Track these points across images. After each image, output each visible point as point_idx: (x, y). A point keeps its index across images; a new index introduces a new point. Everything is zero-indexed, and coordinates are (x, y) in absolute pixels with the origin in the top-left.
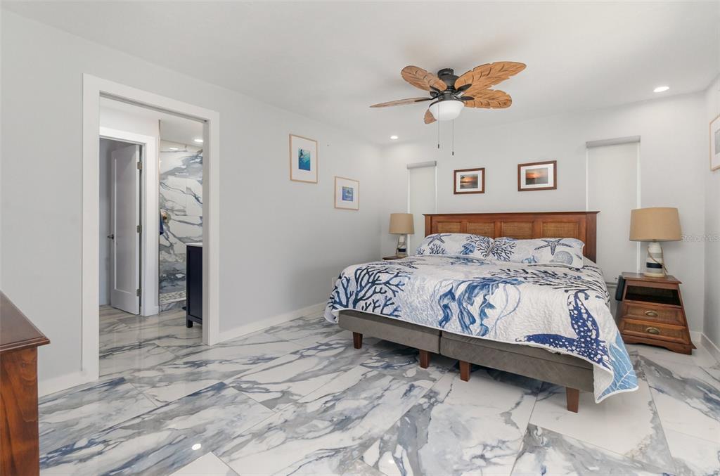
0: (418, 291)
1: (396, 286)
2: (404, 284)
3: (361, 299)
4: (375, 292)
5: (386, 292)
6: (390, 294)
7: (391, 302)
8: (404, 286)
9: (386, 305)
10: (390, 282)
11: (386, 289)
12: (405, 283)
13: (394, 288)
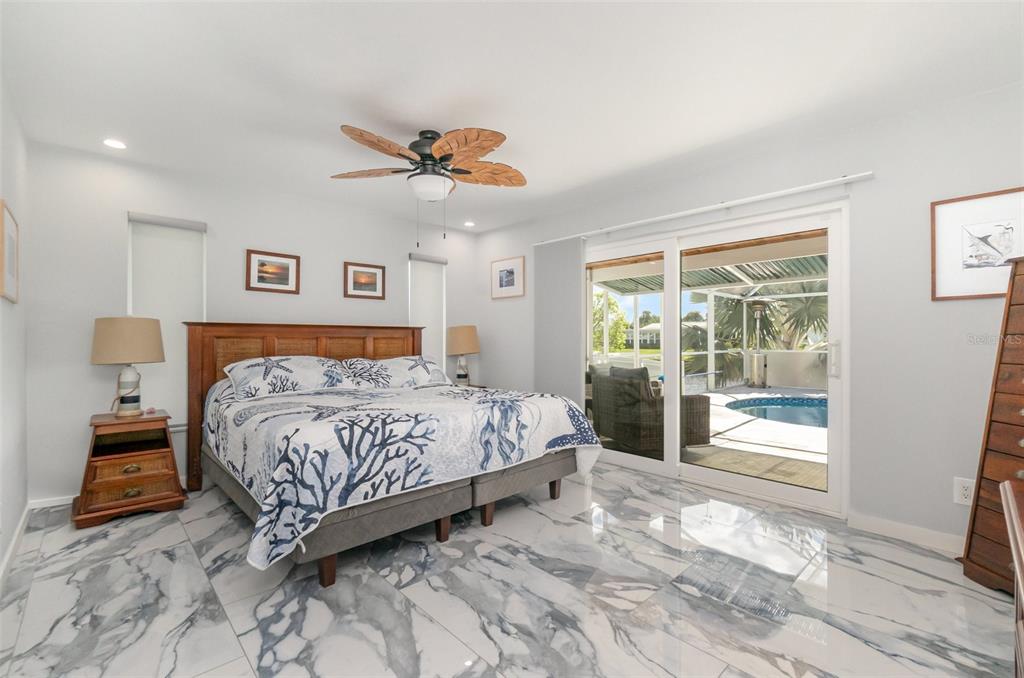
0: (455, 434)
1: (421, 437)
2: (434, 431)
3: (362, 480)
4: (387, 459)
5: (407, 451)
6: (414, 453)
7: (416, 464)
8: (434, 435)
9: (408, 473)
10: (413, 434)
11: (407, 446)
12: (435, 428)
13: (419, 441)
